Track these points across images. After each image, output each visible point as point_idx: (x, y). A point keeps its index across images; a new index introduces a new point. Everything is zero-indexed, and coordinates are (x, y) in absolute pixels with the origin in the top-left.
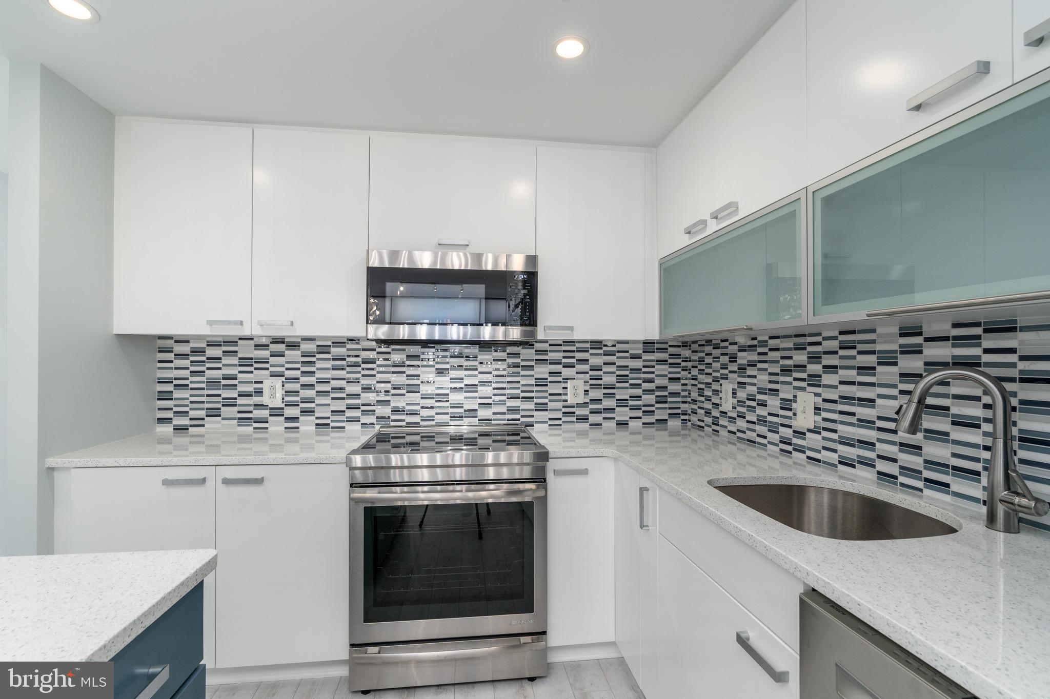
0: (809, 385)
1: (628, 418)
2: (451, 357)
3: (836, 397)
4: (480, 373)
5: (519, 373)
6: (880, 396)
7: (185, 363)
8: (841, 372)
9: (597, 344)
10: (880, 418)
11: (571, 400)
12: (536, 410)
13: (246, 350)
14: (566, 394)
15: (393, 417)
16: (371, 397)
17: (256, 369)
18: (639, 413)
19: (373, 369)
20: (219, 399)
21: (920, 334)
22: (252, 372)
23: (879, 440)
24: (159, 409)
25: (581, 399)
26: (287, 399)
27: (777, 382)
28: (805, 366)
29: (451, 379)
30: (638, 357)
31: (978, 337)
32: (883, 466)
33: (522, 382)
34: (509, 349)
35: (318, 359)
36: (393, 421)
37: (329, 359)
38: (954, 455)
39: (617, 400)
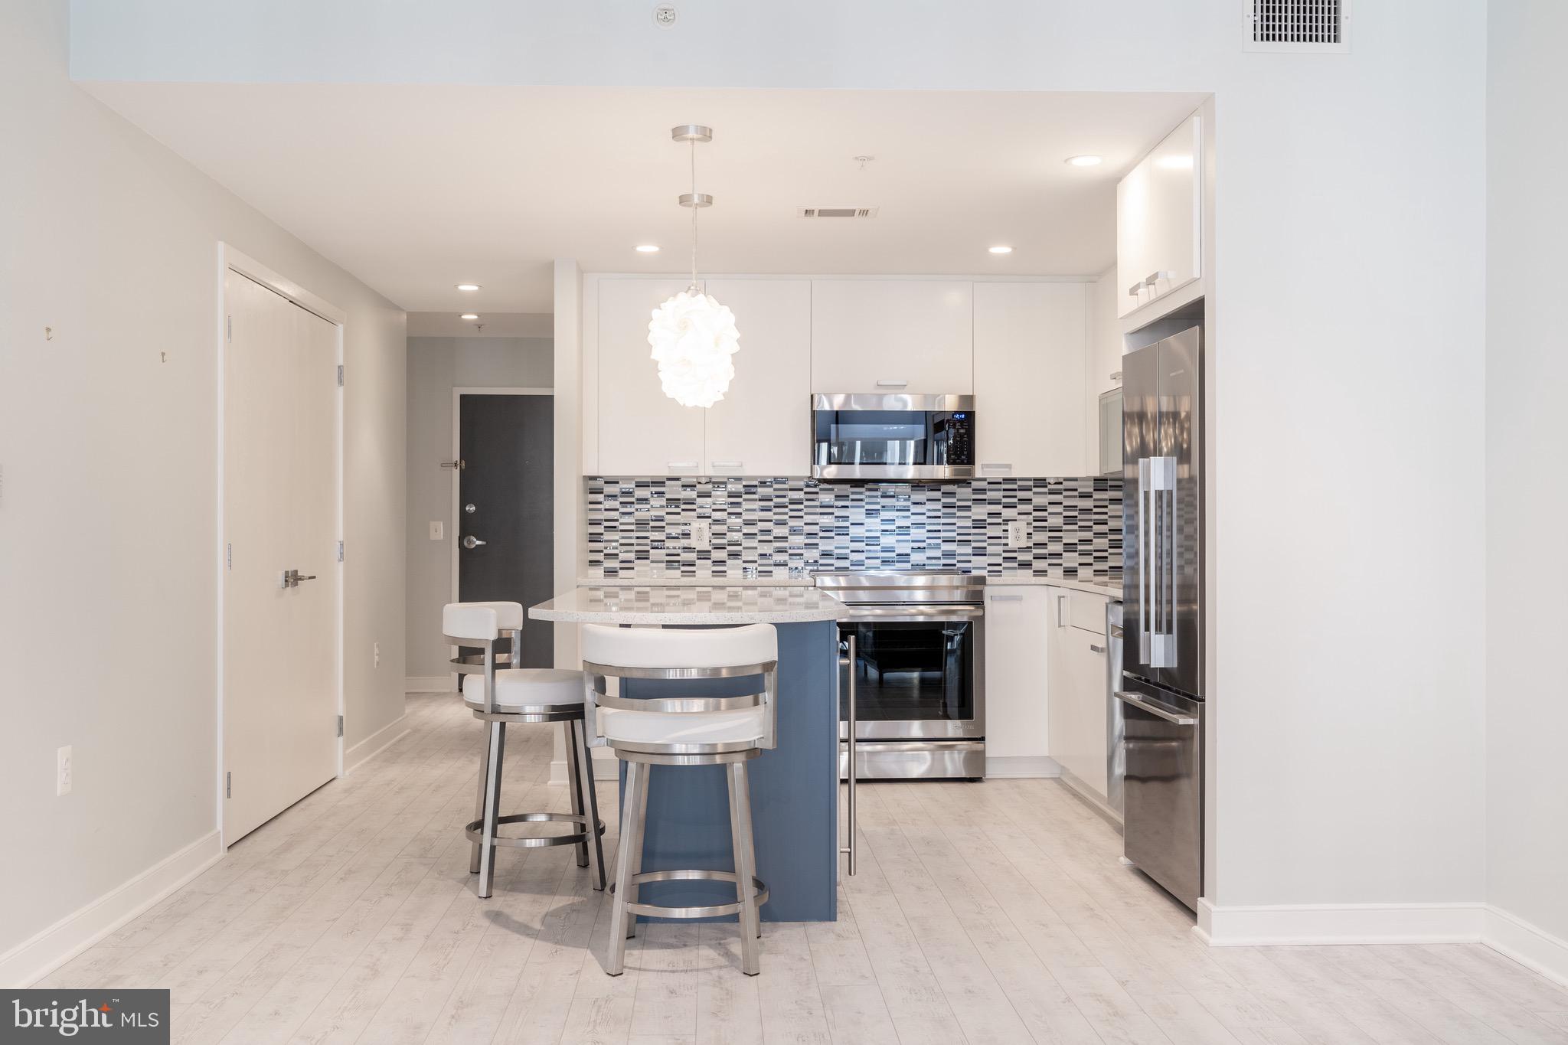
1: (1077, 565)
2: (882, 497)
4: (913, 514)
5: (955, 514)
7: (616, 504)
9: (1041, 482)
11: (1013, 544)
12: (974, 555)
13: (673, 491)
14: (1007, 538)
15: (821, 562)
16: (800, 540)
17: (683, 510)
18: (1089, 559)
19: (800, 510)
20: (648, 541)
22: (679, 514)
24: (591, 551)
25: (1024, 543)
26: (714, 541)
29: (882, 520)
30: (1089, 496)
33: (958, 524)
34: (945, 488)
35: (744, 500)
36: (821, 565)
37: (755, 500)
39: (1065, 544)
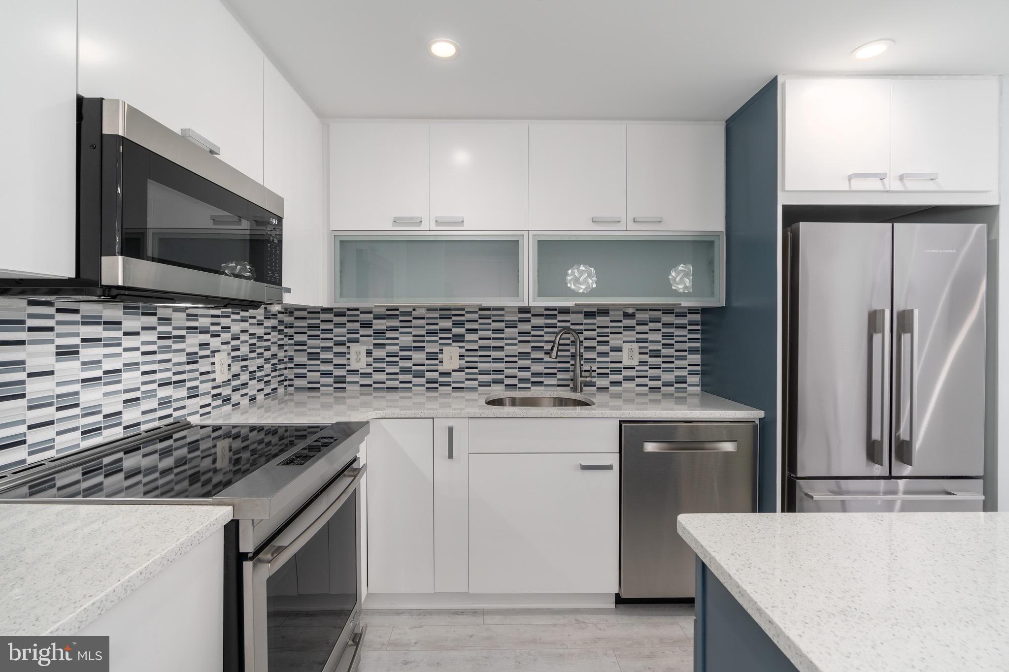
0: (453, 341)
1: (256, 392)
3: (477, 348)
4: (125, 350)
6: (506, 344)
8: (480, 332)
10: (506, 356)
11: (218, 378)
14: (214, 372)
18: (262, 385)
21: (529, 312)
23: (506, 368)
25: (226, 376)
27: (424, 341)
28: (451, 330)
29: (82, 363)
30: (261, 324)
31: (556, 315)
32: (508, 381)
33: (174, 361)
38: (546, 368)
39: (250, 372)
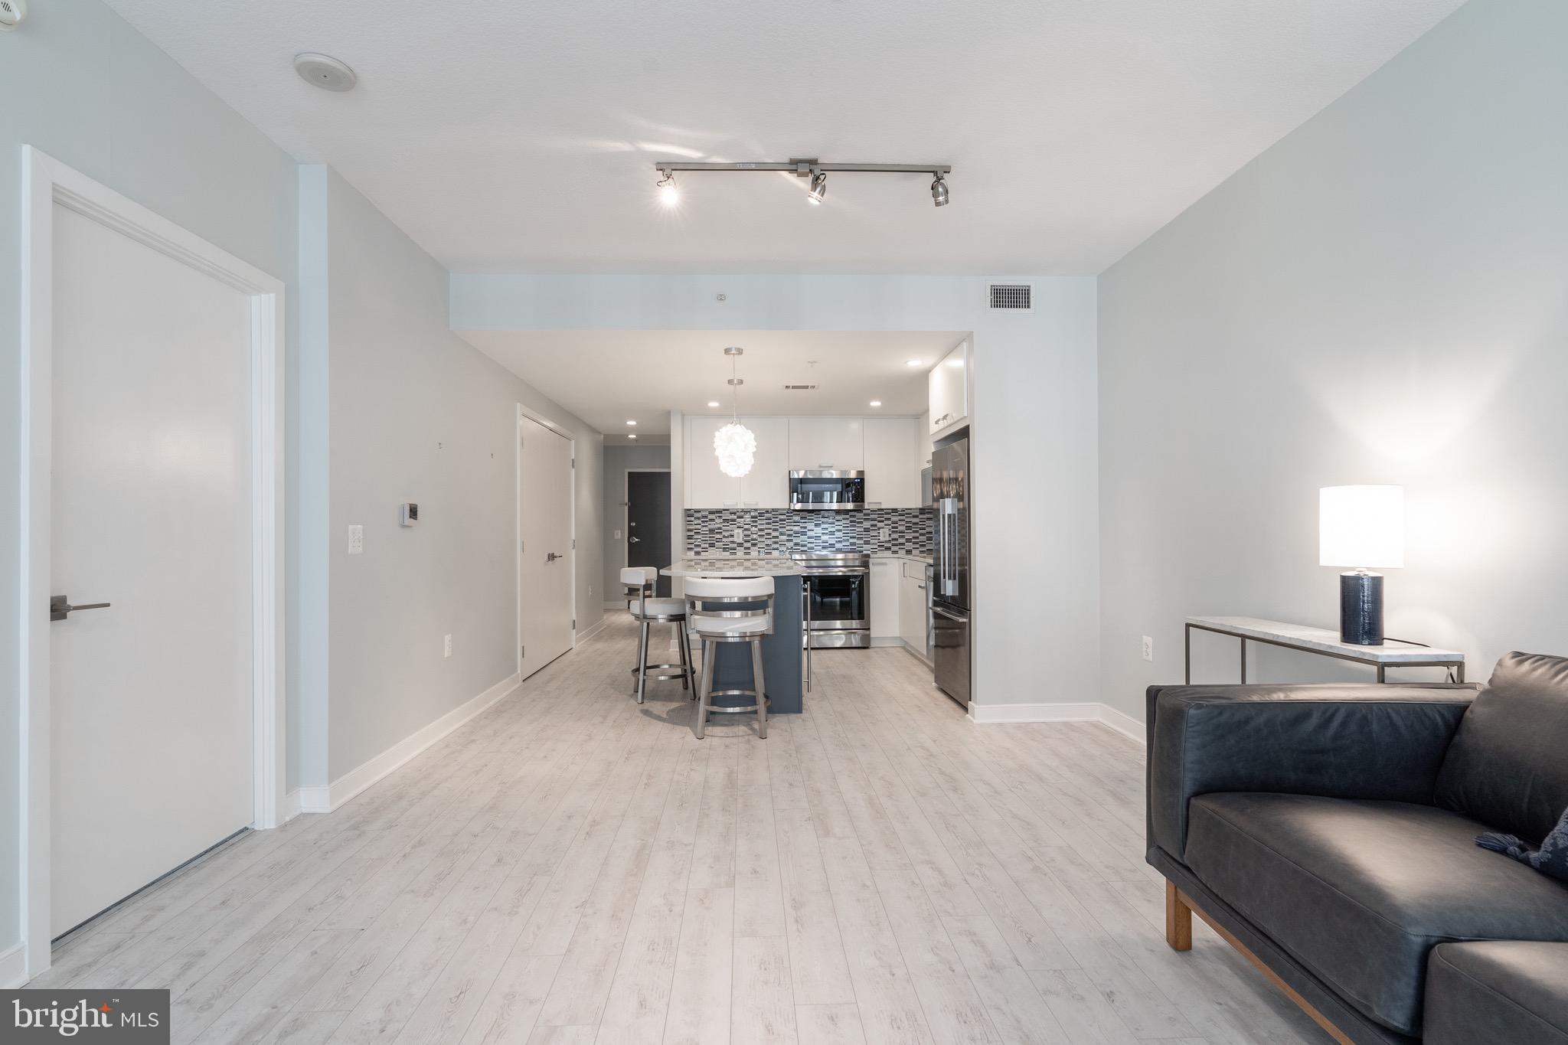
1: (912, 548)
2: (822, 517)
4: (836, 525)
5: (856, 525)
7: (700, 522)
9: (895, 510)
11: (882, 539)
12: (864, 544)
13: (726, 515)
14: (880, 536)
15: (794, 547)
16: (784, 538)
17: (730, 524)
18: (918, 546)
19: (784, 524)
20: (714, 539)
22: (729, 526)
24: (688, 543)
25: (887, 539)
26: (745, 538)
29: (822, 528)
30: (917, 517)
33: (857, 530)
34: (851, 513)
35: (759, 519)
36: (794, 549)
37: (764, 519)
39: (906, 539)
